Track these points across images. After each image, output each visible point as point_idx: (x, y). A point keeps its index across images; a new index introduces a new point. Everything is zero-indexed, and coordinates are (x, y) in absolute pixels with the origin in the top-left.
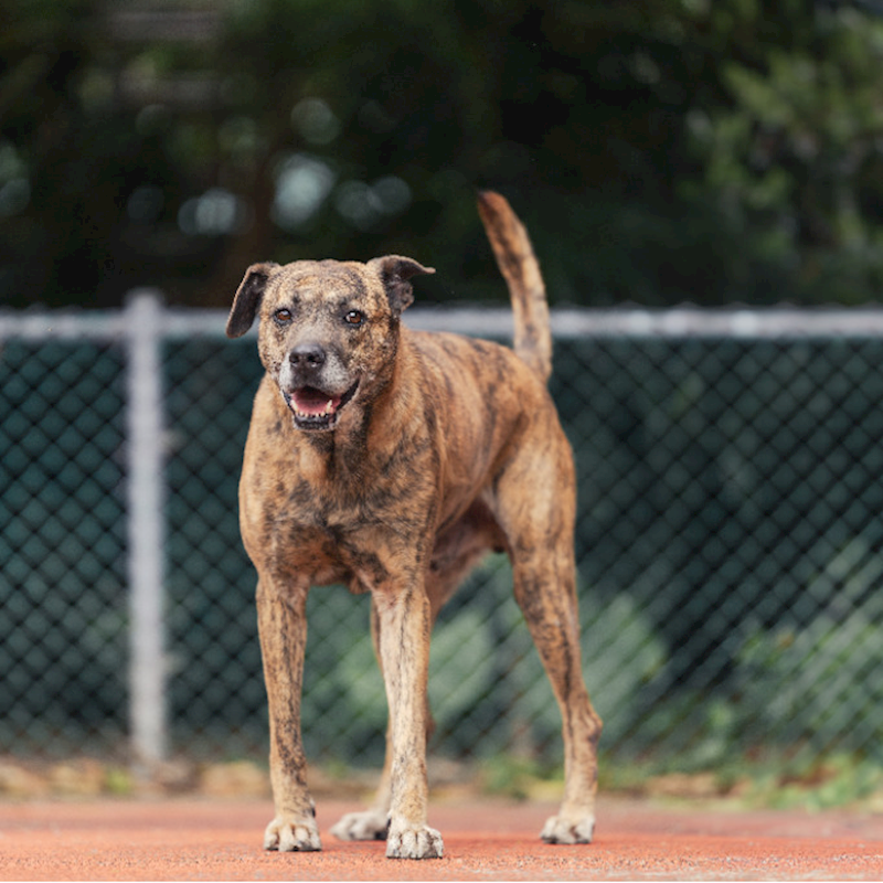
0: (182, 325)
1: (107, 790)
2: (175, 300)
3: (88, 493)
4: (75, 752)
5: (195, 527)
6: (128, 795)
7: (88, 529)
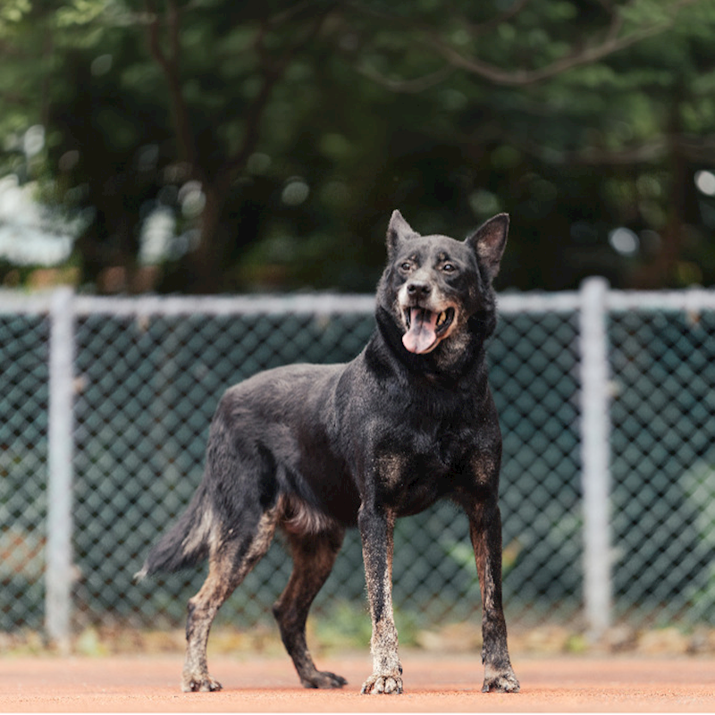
0: (623, 301)
1: (566, 649)
2: (618, 282)
3: (552, 427)
4: (542, 621)
5: (632, 453)
6: (584, 653)
7: (552, 454)
